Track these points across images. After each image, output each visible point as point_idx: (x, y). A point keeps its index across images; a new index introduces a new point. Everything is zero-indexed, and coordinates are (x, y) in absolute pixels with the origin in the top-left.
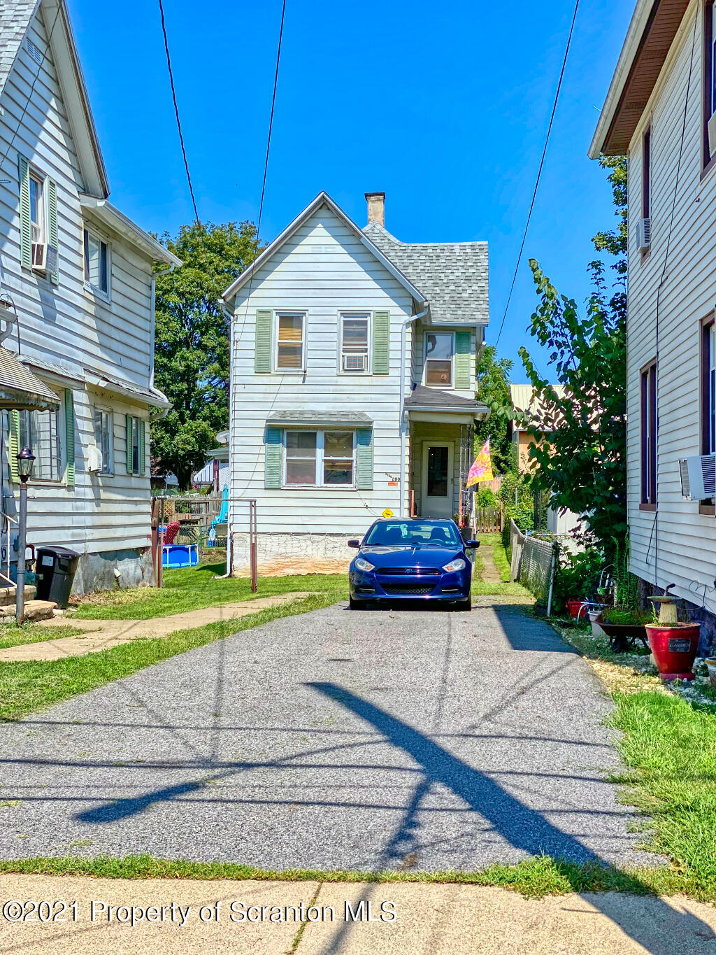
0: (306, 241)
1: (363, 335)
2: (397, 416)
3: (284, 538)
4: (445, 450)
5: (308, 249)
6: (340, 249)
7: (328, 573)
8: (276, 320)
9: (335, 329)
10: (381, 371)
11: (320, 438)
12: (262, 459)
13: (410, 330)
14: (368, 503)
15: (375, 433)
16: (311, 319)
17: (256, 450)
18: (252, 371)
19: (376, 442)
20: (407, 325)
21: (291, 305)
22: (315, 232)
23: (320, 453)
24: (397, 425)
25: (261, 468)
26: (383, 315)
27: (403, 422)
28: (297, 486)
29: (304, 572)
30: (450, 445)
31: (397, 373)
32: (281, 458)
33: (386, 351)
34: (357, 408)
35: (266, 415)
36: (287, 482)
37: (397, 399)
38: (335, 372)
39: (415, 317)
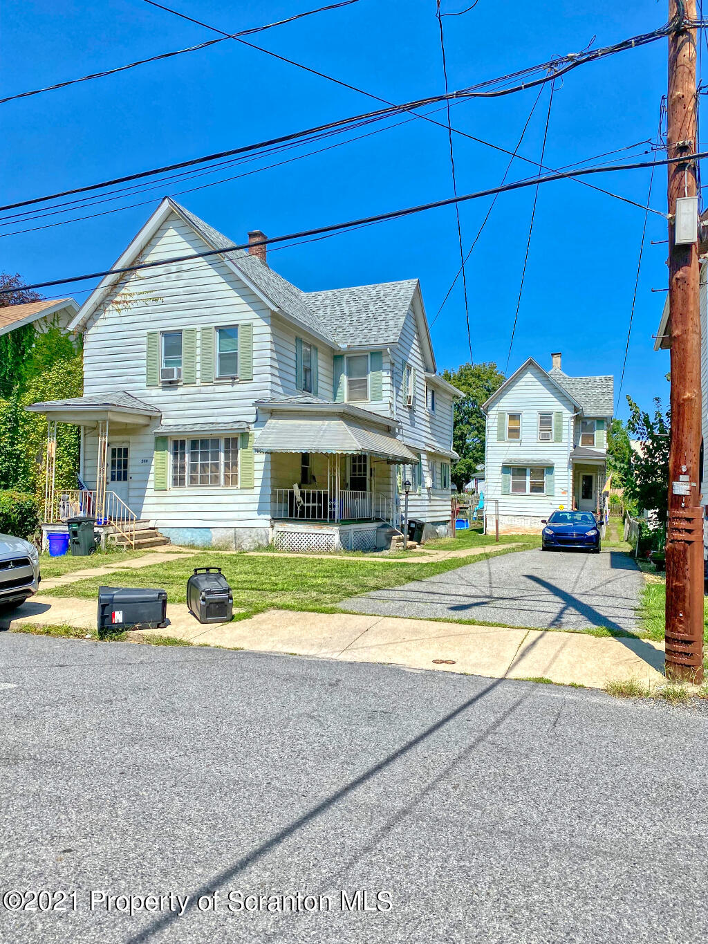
0: (522, 380)
1: (550, 423)
2: (566, 461)
3: (511, 517)
4: (591, 477)
5: (523, 384)
6: (539, 383)
7: (532, 534)
8: (507, 416)
9: (535, 420)
10: (558, 440)
11: (528, 471)
12: (500, 480)
13: (573, 420)
14: (551, 502)
15: (555, 469)
16: (524, 416)
17: (498, 476)
18: (496, 440)
19: (556, 473)
20: (571, 418)
21: (515, 410)
22: (527, 375)
23: (528, 478)
24: (566, 465)
25: (500, 485)
26: (559, 414)
27: (569, 464)
28: (517, 493)
29: (521, 534)
30: (594, 475)
31: (566, 440)
32: (509, 480)
33: (561, 430)
34: (546, 457)
35: (502, 460)
36: (513, 491)
37: (566, 453)
38: (535, 440)
39: (575, 414)
